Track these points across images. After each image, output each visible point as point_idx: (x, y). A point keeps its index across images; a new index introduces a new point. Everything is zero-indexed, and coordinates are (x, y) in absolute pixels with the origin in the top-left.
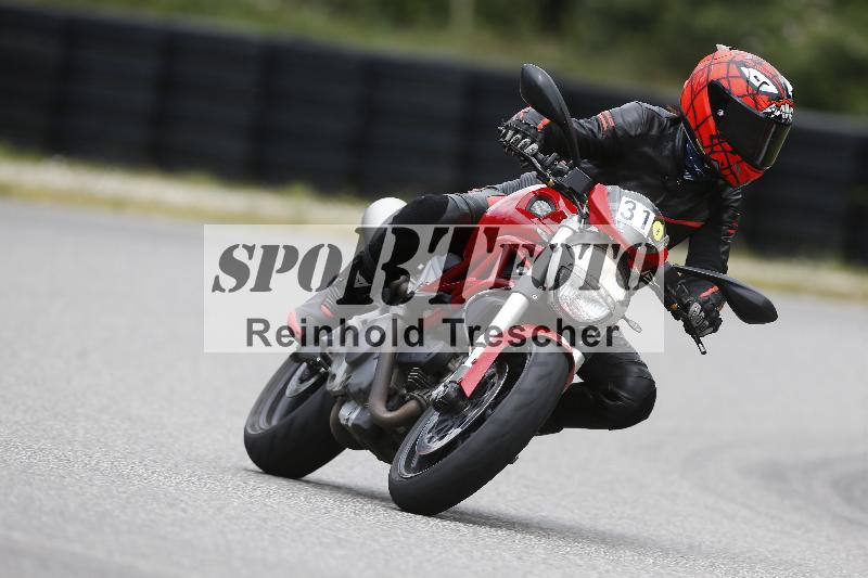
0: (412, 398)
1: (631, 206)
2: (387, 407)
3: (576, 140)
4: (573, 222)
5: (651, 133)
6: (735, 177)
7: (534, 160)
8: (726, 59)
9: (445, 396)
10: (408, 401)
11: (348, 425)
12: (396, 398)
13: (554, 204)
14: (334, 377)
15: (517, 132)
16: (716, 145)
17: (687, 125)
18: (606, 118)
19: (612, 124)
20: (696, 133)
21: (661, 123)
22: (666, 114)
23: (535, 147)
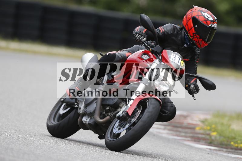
0: (108, 115)
1: (174, 56)
2: (100, 118)
3: (157, 37)
4: (157, 61)
5: (175, 33)
6: (200, 45)
7: (145, 43)
8: (197, 10)
9: (123, 116)
10: (107, 116)
11: (86, 123)
12: (102, 115)
13: (149, 56)
14: (80, 108)
15: (139, 35)
16: (195, 36)
17: (185, 29)
18: (161, 29)
19: (164, 31)
20: (188, 32)
21: (177, 30)
22: (178, 27)
23: (145, 39)
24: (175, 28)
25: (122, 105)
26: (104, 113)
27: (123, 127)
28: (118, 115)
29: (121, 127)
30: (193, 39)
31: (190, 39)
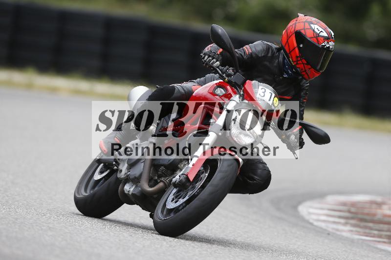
0: (161, 181)
1: (264, 90)
2: (149, 185)
4: (236, 98)
5: (268, 55)
6: (308, 75)
7: (218, 70)
8: (303, 21)
9: (180, 181)
10: (159, 182)
11: (129, 194)
12: (153, 181)
13: (226, 90)
14: (121, 171)
15: (209, 56)
16: (299, 60)
17: (285, 51)
18: (248, 49)
19: (250, 51)
20: (289, 55)
21: (272, 51)
22: (274, 46)
23: (218, 63)
24: (269, 48)
25: (182, 166)
26: (156, 178)
27: (182, 197)
28: (174, 180)
29: (179, 198)
30: (297, 66)
31: (292, 65)
